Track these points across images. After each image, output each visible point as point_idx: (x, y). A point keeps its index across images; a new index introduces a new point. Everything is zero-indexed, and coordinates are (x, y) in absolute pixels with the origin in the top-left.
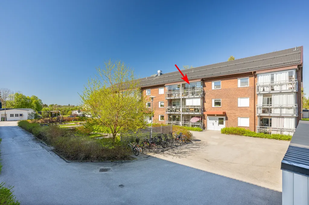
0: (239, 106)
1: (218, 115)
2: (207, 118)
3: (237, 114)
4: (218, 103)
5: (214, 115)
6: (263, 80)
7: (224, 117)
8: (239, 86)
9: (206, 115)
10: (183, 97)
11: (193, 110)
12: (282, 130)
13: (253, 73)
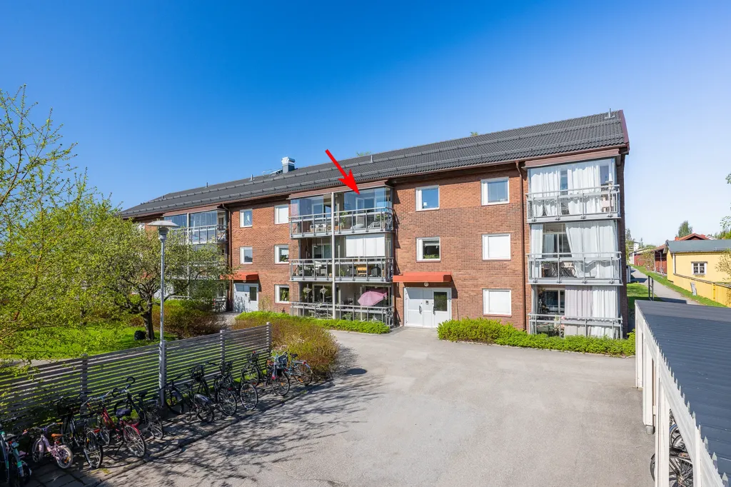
0: (485, 257)
1: (431, 285)
2: (405, 292)
3: (481, 281)
4: (431, 251)
5: (421, 285)
6: (542, 184)
7: (448, 291)
8: (485, 202)
9: (401, 285)
10: (337, 233)
11: (366, 269)
12: (588, 324)
13: (517, 164)
